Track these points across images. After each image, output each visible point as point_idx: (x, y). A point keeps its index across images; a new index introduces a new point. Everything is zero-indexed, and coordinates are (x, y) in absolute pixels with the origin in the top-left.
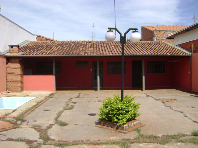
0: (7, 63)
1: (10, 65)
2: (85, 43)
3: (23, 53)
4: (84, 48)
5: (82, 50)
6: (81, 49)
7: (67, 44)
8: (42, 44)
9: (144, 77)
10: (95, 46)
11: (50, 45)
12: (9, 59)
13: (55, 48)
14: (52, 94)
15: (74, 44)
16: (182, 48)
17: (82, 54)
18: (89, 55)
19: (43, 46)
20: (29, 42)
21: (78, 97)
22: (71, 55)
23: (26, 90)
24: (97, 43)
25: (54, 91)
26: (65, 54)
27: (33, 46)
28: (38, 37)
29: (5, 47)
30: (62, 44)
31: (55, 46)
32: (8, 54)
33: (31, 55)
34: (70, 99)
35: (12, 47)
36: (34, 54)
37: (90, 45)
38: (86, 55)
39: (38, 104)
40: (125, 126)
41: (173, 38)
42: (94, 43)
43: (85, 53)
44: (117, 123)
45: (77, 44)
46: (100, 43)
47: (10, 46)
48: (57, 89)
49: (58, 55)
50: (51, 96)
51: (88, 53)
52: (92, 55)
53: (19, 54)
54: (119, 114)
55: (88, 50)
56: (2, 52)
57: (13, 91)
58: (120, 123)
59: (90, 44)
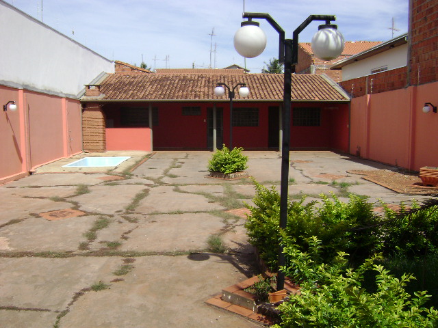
0: (83, 111)
1: (87, 113)
2: (196, 78)
3: (104, 95)
4: (194, 88)
5: (191, 91)
6: (190, 89)
7: (167, 79)
8: (128, 80)
9: (281, 132)
10: (211, 85)
11: (141, 81)
12: (86, 105)
13: (150, 88)
14: (149, 155)
15: (179, 81)
16: (344, 88)
17: (192, 99)
18: (202, 99)
19: (130, 83)
20: (106, 76)
21: (186, 157)
22: (175, 99)
23: (110, 150)
24: (215, 79)
25: (151, 151)
26: (166, 97)
27: (115, 84)
28: (118, 64)
29: (79, 86)
30: (160, 80)
31: (149, 83)
32: (84, 98)
33: (118, 99)
34: (176, 159)
35: (88, 87)
36: (121, 97)
37: (203, 83)
38: (197, 99)
39: (138, 164)
40: (231, 175)
41: (340, 69)
42: (209, 78)
43: (195, 97)
44: (224, 172)
45: (183, 81)
46: (219, 78)
47: (86, 86)
48: (155, 149)
49: (157, 99)
50: (149, 156)
51: (199, 97)
52: (206, 99)
53: (100, 97)
54: (226, 164)
55: (200, 92)
56: (76, 95)
57: (92, 150)
58: (228, 171)
59: (204, 79)
